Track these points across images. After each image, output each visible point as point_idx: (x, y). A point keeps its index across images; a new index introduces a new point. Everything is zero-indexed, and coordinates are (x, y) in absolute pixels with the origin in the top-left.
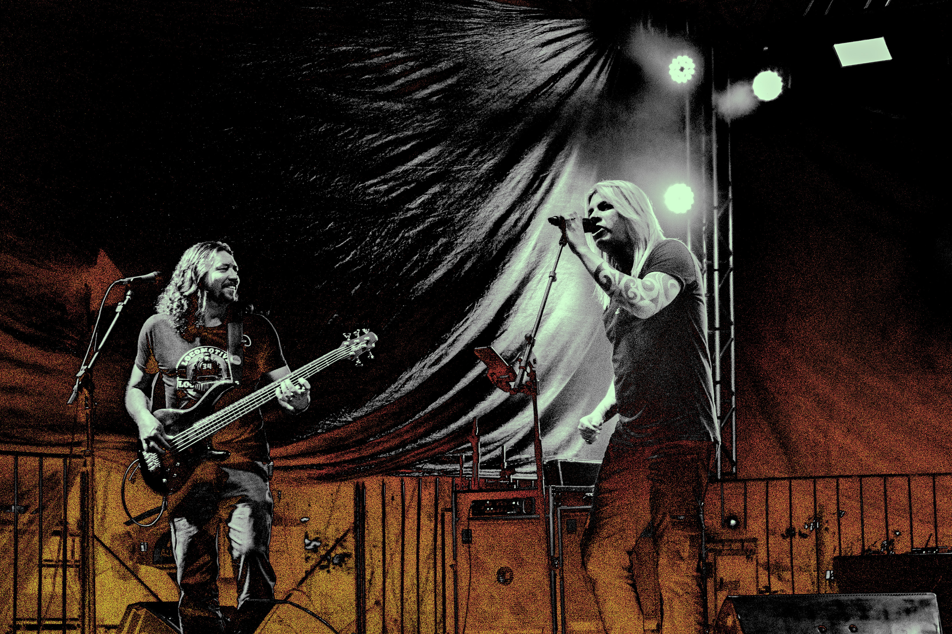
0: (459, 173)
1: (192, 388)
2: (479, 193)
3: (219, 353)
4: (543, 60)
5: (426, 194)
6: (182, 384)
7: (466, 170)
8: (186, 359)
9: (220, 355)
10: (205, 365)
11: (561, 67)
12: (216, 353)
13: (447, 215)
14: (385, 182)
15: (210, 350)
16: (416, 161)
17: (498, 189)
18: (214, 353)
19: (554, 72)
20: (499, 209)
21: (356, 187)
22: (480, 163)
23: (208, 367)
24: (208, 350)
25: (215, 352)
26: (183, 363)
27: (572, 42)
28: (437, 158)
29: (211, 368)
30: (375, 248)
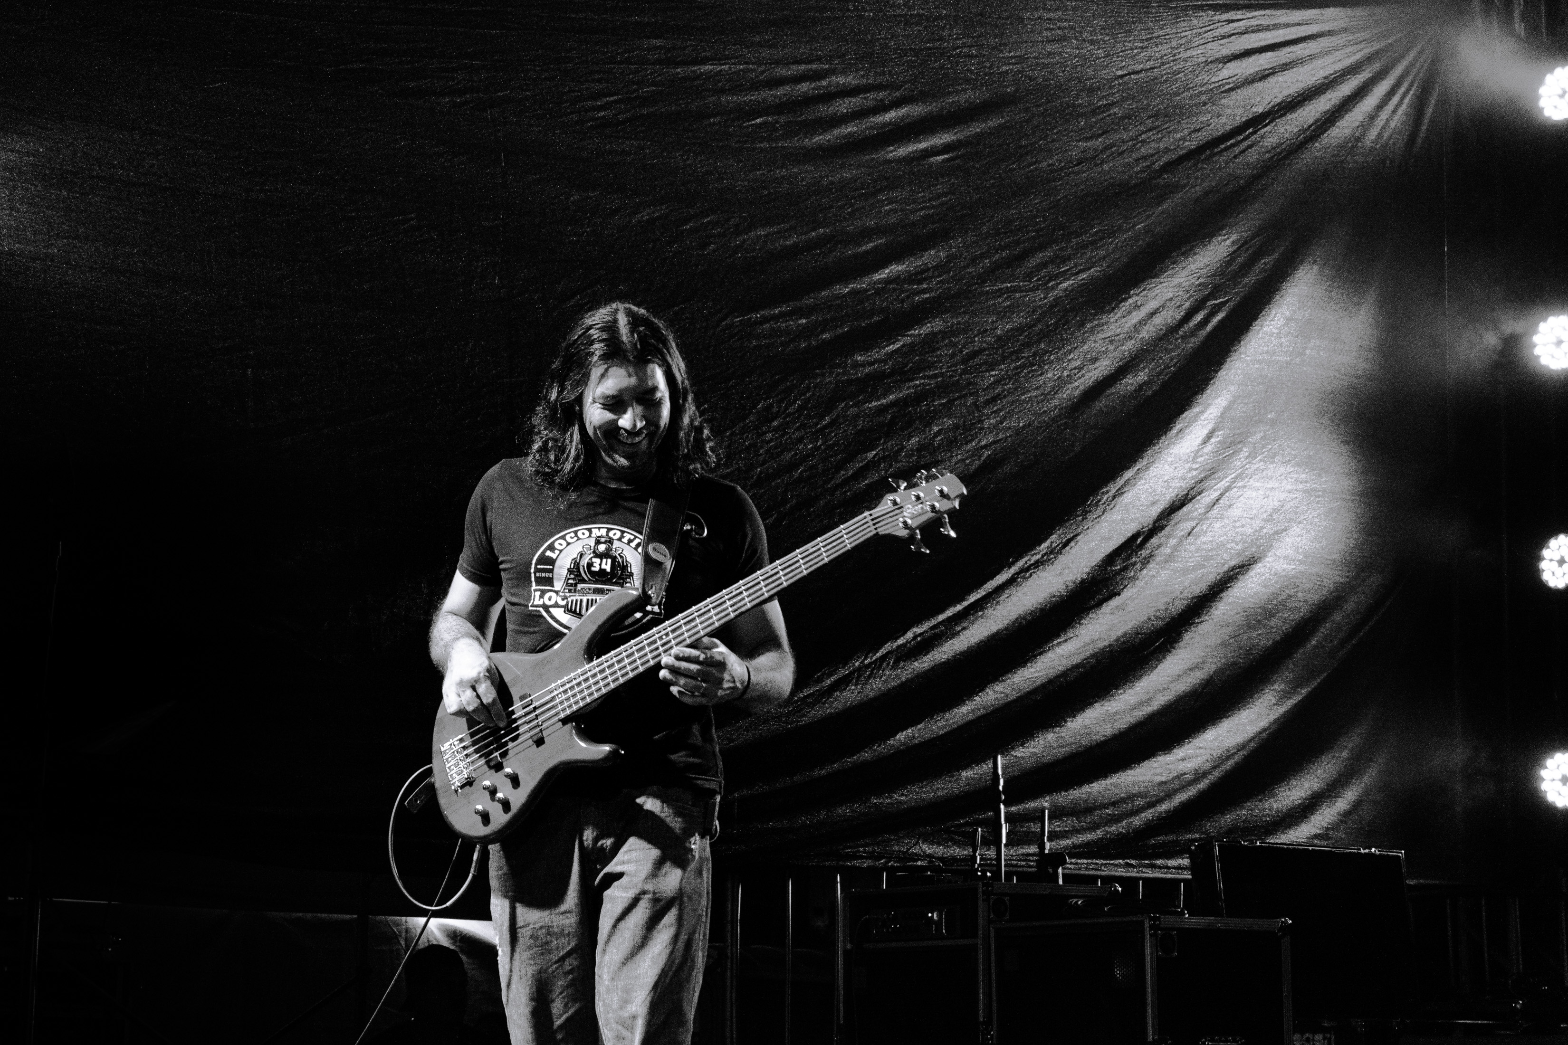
0: (999, 297)
1: (562, 607)
2: (1045, 335)
3: (630, 541)
4: (1227, 87)
5: (908, 336)
6: (541, 597)
7: (1016, 291)
8: (556, 545)
9: (633, 544)
10: (597, 561)
11: (1278, 100)
12: (625, 540)
13: (961, 375)
14: (799, 312)
15: (611, 534)
16: (884, 274)
17: (1098, 325)
18: (620, 539)
19: (1260, 109)
20: (1097, 364)
21: (728, 321)
22: (1056, 277)
23: (604, 566)
24: (608, 532)
25: (622, 537)
26: (549, 553)
27: (1307, 52)
28: (941, 268)
29: (608, 570)
30: (769, 435)
